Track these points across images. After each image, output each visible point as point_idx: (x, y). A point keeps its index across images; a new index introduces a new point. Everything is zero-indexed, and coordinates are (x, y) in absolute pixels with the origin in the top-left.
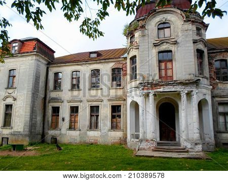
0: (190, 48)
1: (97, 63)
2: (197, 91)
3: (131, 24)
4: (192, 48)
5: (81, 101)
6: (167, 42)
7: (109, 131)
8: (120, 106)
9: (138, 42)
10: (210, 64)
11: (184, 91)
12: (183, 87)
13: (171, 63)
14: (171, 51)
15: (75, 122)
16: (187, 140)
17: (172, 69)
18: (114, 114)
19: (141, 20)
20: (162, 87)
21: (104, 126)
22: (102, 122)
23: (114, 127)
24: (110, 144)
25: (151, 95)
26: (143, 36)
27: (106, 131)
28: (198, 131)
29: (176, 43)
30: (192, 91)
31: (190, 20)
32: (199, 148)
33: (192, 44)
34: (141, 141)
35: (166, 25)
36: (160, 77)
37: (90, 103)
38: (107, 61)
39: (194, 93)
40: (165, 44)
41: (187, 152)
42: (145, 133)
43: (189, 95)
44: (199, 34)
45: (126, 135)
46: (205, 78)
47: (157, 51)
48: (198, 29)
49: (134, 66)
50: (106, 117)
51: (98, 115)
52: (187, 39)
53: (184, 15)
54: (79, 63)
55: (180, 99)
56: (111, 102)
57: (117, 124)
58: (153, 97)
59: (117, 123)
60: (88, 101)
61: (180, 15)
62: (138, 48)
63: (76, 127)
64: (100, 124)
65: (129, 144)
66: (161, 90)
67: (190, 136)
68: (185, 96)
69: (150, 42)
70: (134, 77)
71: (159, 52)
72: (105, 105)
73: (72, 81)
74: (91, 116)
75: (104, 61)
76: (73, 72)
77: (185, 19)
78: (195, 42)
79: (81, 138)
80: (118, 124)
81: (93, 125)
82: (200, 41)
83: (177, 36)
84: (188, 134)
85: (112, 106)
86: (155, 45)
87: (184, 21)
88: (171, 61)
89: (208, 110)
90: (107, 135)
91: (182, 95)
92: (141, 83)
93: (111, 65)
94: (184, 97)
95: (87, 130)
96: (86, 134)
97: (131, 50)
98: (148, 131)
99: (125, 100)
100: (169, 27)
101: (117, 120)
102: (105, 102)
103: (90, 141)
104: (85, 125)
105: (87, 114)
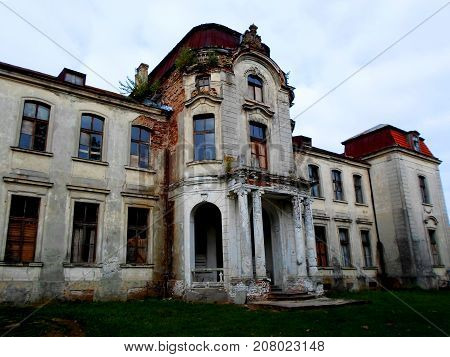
0: (287, 131)
4: (290, 131)
5: (49, 186)
7: (122, 266)
9: (218, 90)
11: (298, 196)
12: (297, 189)
13: (263, 146)
14: (264, 126)
15: (23, 241)
17: (265, 157)
18: (133, 228)
20: (272, 184)
21: (110, 256)
22: (105, 244)
23: (134, 258)
24: (125, 299)
25: (256, 196)
26: (229, 84)
27: (114, 266)
28: (316, 263)
29: (272, 116)
33: (290, 126)
35: (257, 82)
37: (75, 194)
40: (258, 111)
47: (249, 119)
50: (116, 233)
56: (128, 200)
59: (137, 248)
60: (70, 188)
61: (275, 75)
62: (220, 103)
64: (101, 250)
66: (272, 189)
69: (238, 100)
72: (113, 205)
73: (22, 126)
76: (26, 101)
77: (284, 84)
79: (44, 285)
80: (141, 252)
83: (273, 105)
85: (130, 208)
86: (246, 108)
87: (282, 86)
88: (264, 142)
90: (116, 277)
91: (295, 202)
93: (132, 116)
94: (299, 207)
95: (65, 266)
96: (59, 275)
97: (202, 100)
99: (158, 199)
100: (261, 87)
101: (137, 242)
102: (115, 197)
103: (73, 293)
104: (59, 252)
105: (67, 222)
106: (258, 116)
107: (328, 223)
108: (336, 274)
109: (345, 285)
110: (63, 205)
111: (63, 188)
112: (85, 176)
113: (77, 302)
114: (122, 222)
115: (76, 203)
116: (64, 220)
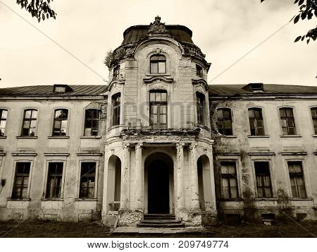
0: (188, 90)
1: (64, 100)
2: (196, 144)
3: (115, 51)
4: (191, 90)
5: (35, 155)
6: (161, 80)
7: (76, 200)
8: (95, 163)
9: (124, 76)
10: (212, 113)
11: (180, 143)
12: (180, 138)
13: (165, 106)
14: (165, 91)
15: (22, 187)
16: (184, 210)
17: (166, 114)
18: (85, 175)
19: (129, 47)
20: (153, 137)
21: (69, 193)
22: (65, 186)
23: (84, 194)
24: (76, 221)
25: (138, 147)
26: (132, 68)
27: (71, 200)
28: (197, 197)
29: (171, 81)
30: (190, 144)
31: (189, 56)
32: (198, 220)
33: (191, 85)
34: (122, 213)
35: (160, 58)
36: (151, 124)
37: (49, 158)
38: (79, 98)
39: (193, 146)
40: (158, 81)
41: (183, 226)
42: (127, 201)
43: (187, 149)
44: (199, 74)
45: (100, 206)
46: (206, 128)
47: (149, 89)
48: (199, 68)
49: (117, 107)
50: (73, 179)
51: (61, 177)
52: (185, 78)
53: (182, 48)
54: (37, 98)
55: (176, 154)
56: (81, 158)
57: (88, 190)
58: (141, 149)
59: (88, 188)
60: (47, 155)
61: (177, 48)
62: (124, 84)
63: (23, 195)
64: (64, 190)
65: (104, 219)
66: (152, 140)
67: (188, 205)
68: (182, 150)
69: (139, 77)
70: (116, 121)
71: (151, 91)
72: (72, 162)
73: (23, 124)
74: (50, 178)
75: (75, 98)
76: (25, 111)
77: (183, 53)
78: (194, 83)
79: (30, 211)
80: (90, 190)
81: (51, 192)
82: (200, 83)
83: (174, 73)
84: (185, 201)
85: (82, 163)
86: (146, 82)
87: (183, 55)
88: (165, 103)
89: (209, 170)
90: (72, 207)
91: (178, 148)
92: (126, 130)
93: (85, 105)
94: (180, 151)
95: (42, 200)
96: (39, 205)
97: (114, 85)
98: (132, 199)
99: (101, 155)
100: (165, 61)
101: (88, 184)
102: (73, 157)
103: (45, 216)
104: (39, 192)
105: (44, 175)
106: (158, 85)
107: (272, 158)
108: (283, 205)
109: (295, 216)
110: (42, 165)
111: (43, 155)
112: (56, 146)
113: (48, 221)
114: (77, 172)
115: (50, 163)
116: (42, 174)
